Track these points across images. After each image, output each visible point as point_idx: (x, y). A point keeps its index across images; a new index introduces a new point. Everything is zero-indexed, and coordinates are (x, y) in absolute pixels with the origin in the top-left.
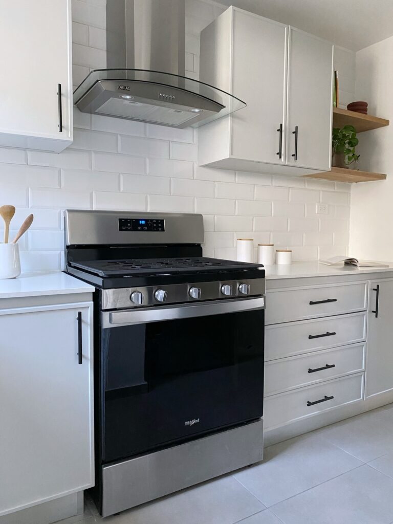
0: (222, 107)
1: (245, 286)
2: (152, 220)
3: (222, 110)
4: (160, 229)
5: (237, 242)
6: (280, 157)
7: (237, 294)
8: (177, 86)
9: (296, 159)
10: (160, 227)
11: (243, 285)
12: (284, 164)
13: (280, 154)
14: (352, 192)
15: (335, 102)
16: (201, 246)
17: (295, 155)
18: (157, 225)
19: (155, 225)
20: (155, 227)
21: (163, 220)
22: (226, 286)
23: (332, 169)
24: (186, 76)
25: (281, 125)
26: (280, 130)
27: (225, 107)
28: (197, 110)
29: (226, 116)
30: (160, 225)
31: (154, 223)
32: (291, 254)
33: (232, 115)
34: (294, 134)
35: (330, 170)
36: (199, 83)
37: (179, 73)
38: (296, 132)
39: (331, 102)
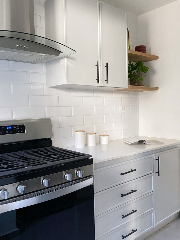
0: (60, 52)
1: (80, 172)
2: (16, 126)
3: (60, 54)
4: (22, 131)
5: (74, 134)
6: (98, 82)
7: (76, 178)
8: (30, 40)
9: (107, 83)
10: (22, 130)
11: (79, 171)
12: (100, 86)
13: (98, 80)
14: (139, 97)
15: (128, 47)
16: (51, 139)
17: (107, 80)
18: (20, 129)
19: (18, 129)
20: (18, 130)
21: (24, 125)
22: (68, 174)
23: (128, 86)
24: (35, 35)
25: (98, 62)
26: (97, 65)
27: (62, 52)
28: (44, 55)
29: (64, 57)
30: (22, 128)
31: (18, 127)
32: (109, 138)
33: (67, 57)
34: (106, 68)
35: (128, 87)
36: (45, 39)
37: (30, 33)
38: (107, 66)
39: (127, 47)
